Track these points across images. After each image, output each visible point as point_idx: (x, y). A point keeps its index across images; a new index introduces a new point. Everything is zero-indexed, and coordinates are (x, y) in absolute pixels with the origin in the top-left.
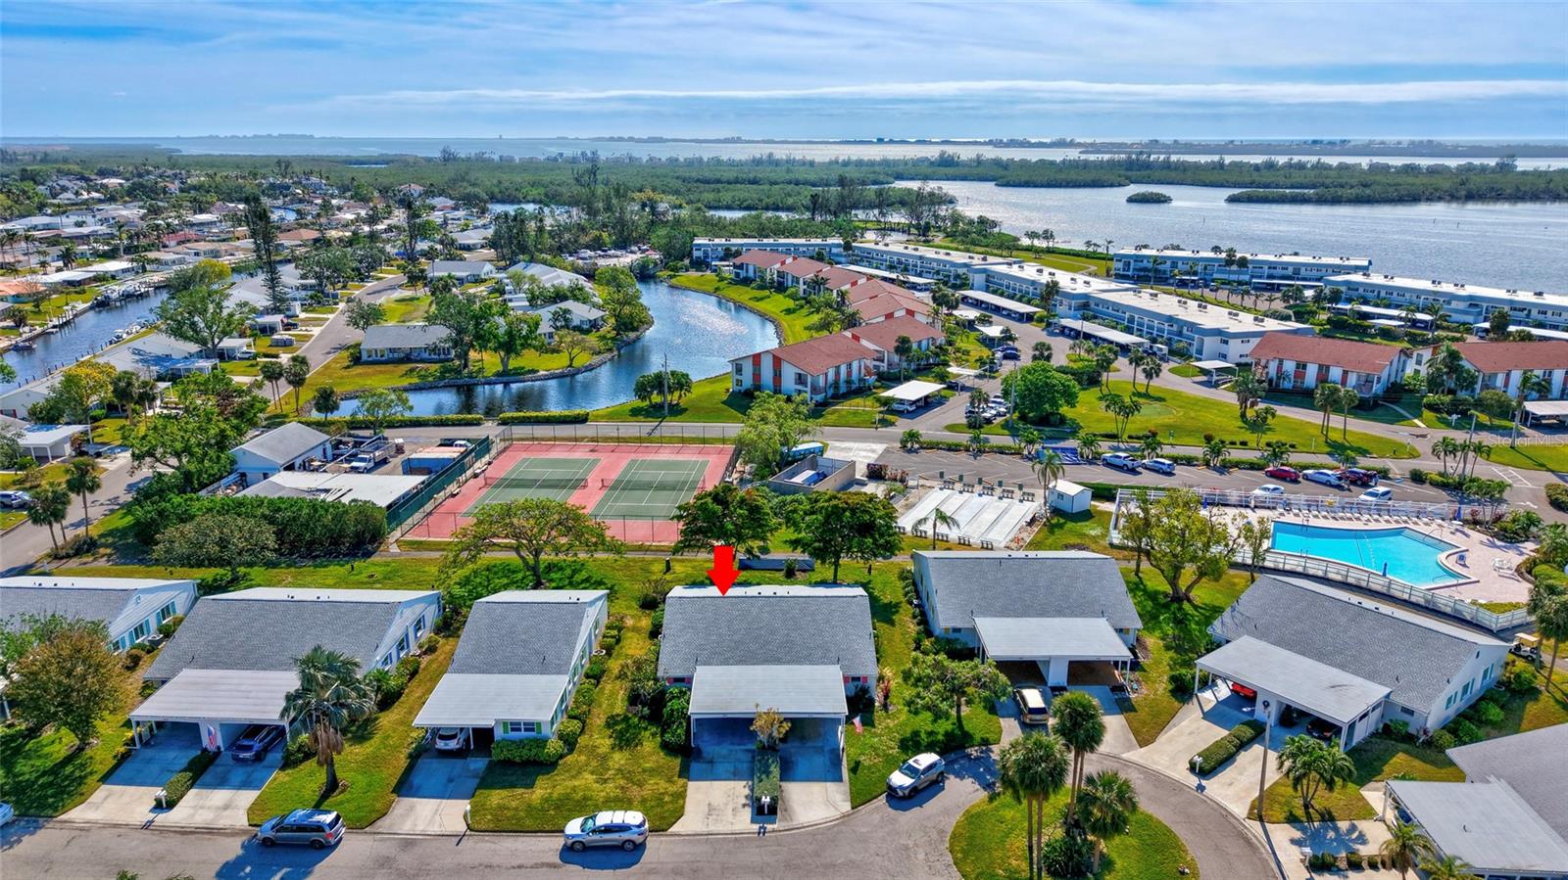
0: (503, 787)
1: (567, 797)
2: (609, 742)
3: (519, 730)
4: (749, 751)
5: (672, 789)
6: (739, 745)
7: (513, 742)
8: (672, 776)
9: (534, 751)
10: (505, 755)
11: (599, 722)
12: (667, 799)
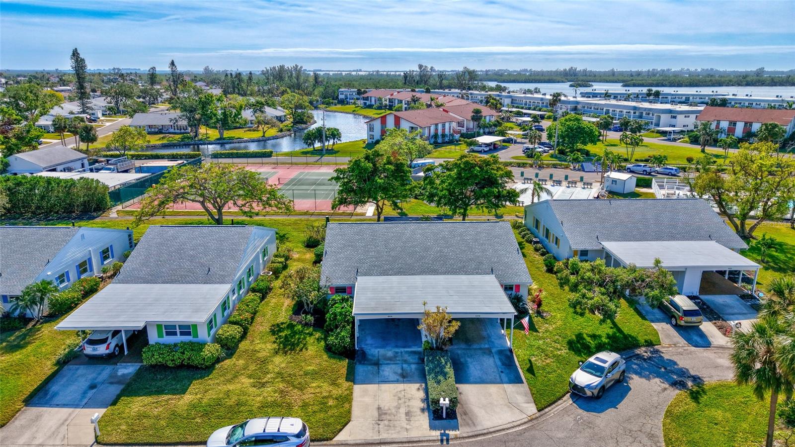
0: (149, 394)
1: (219, 403)
2: (270, 346)
3: (175, 334)
4: (414, 353)
5: (336, 392)
6: (404, 347)
7: (166, 346)
8: (337, 379)
9: (187, 354)
10: (156, 359)
11: (261, 329)
12: (331, 403)
